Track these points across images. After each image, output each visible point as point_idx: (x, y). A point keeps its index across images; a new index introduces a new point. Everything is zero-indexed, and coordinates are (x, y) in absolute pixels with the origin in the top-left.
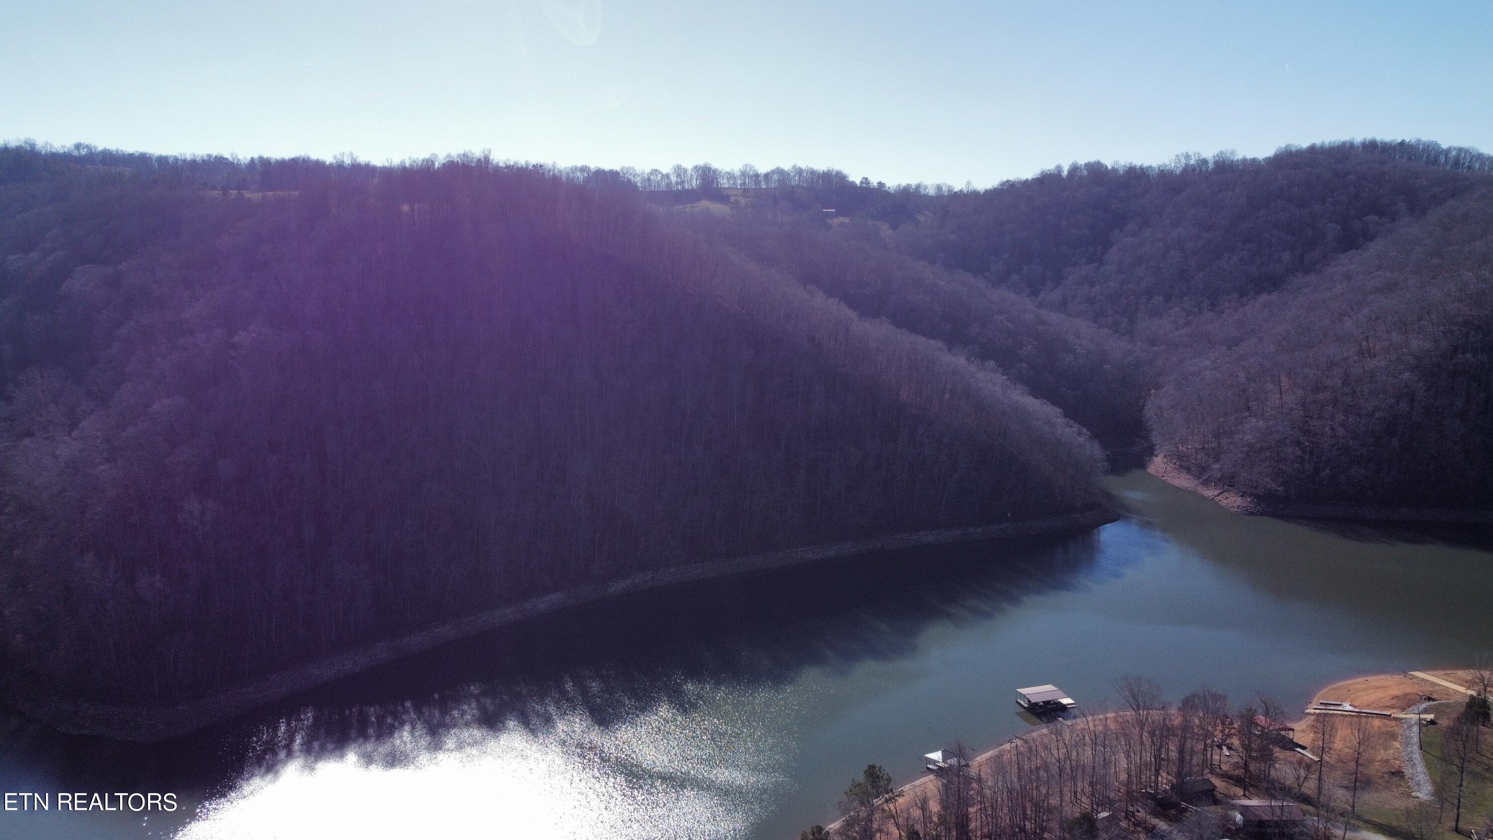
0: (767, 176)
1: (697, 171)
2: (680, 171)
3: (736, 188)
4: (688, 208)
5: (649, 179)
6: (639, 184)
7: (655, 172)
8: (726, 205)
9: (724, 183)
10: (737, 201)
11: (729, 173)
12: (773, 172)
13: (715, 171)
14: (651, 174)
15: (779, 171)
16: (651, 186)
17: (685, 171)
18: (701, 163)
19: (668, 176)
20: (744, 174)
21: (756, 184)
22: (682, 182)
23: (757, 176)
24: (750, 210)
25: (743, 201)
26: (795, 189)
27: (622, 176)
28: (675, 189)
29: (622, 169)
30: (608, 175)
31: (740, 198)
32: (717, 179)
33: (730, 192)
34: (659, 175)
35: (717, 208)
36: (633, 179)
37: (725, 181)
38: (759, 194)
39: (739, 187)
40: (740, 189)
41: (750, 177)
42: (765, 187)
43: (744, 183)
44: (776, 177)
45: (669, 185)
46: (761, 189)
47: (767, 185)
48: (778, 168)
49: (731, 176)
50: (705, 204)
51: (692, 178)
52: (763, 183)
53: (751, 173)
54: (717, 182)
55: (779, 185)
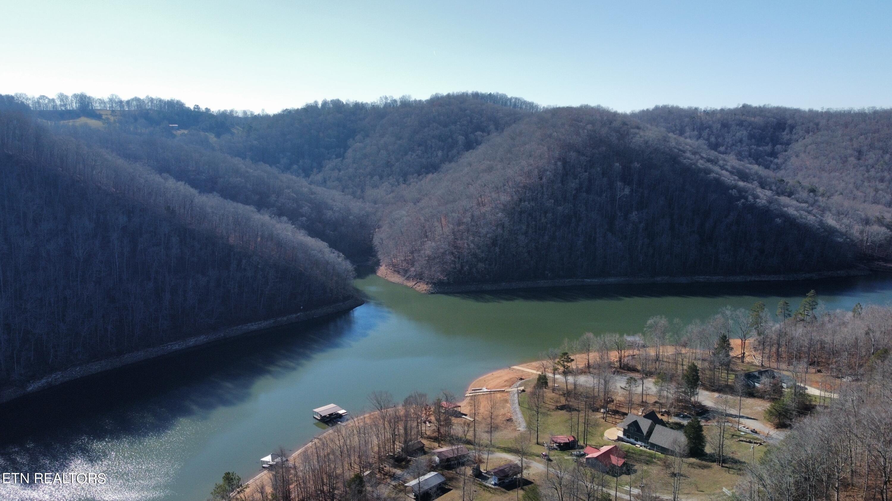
0: (128, 102)
1: (76, 97)
2: (62, 97)
3: (107, 110)
4: (71, 123)
5: (38, 102)
6: (31, 105)
7: (42, 97)
8: (99, 121)
9: (97, 106)
10: (108, 119)
11: (100, 99)
12: (133, 100)
13: (89, 98)
14: (39, 98)
15: (137, 100)
16: (40, 106)
17: (67, 97)
18: (79, 92)
19: (53, 100)
20: (111, 100)
21: (120, 106)
22: (65, 105)
23: (121, 102)
24: (118, 124)
25: (112, 119)
26: (149, 111)
27: (16, 100)
28: (60, 109)
29: (16, 95)
30: (5, 98)
31: (109, 116)
32: (91, 103)
33: (101, 112)
34: (47, 100)
35: (93, 123)
36: (25, 101)
37: (97, 105)
38: (123, 114)
39: (108, 109)
40: (110, 110)
41: (116, 103)
42: (127, 109)
43: (112, 107)
44: (135, 103)
45: (55, 106)
46: (124, 111)
47: (129, 108)
48: (136, 97)
49: (102, 102)
50: (83, 120)
51: (72, 102)
52: (125, 107)
53: (117, 100)
54: (92, 105)
55: (138, 108)
